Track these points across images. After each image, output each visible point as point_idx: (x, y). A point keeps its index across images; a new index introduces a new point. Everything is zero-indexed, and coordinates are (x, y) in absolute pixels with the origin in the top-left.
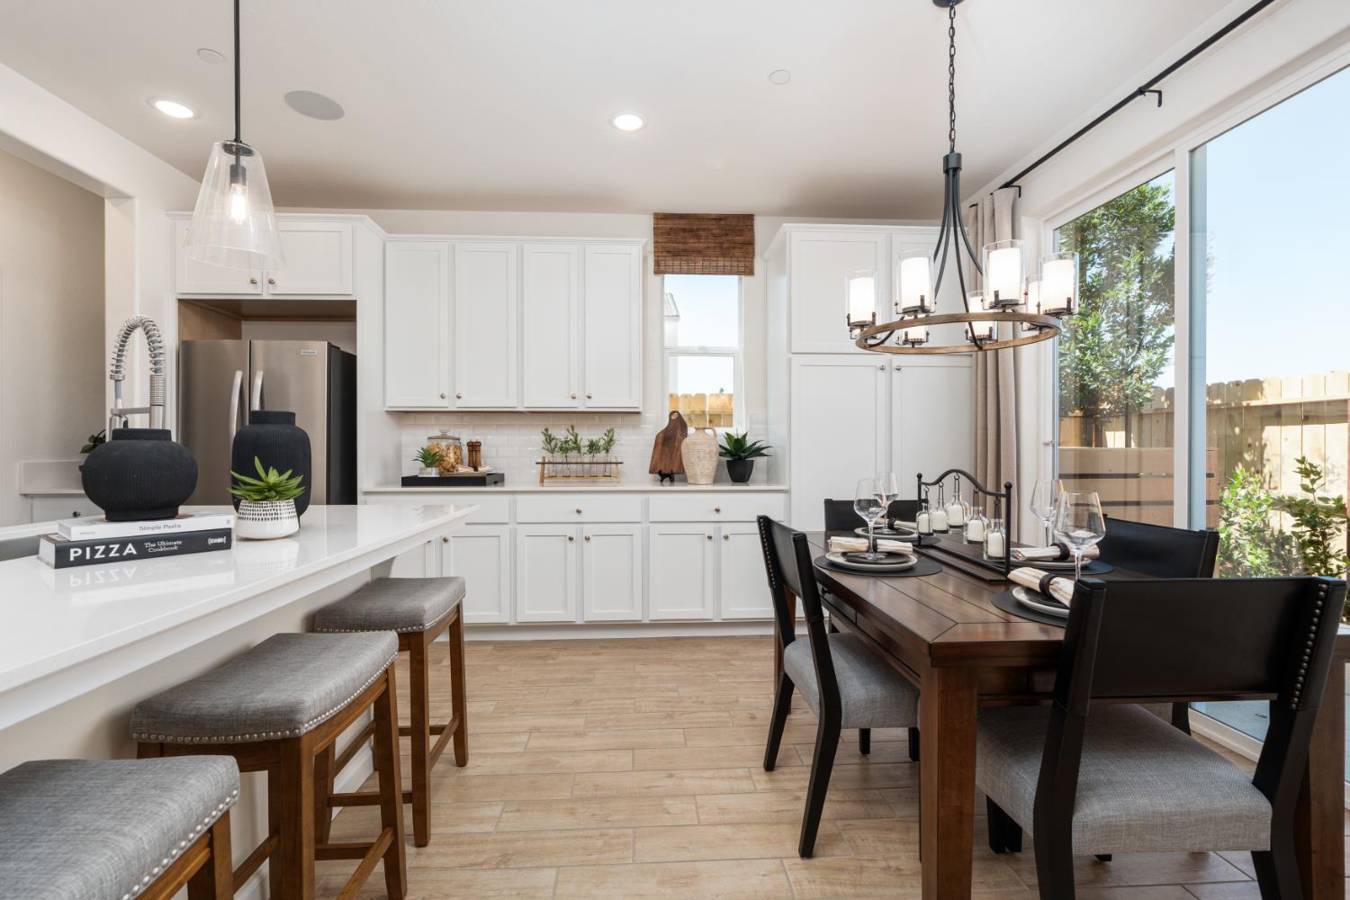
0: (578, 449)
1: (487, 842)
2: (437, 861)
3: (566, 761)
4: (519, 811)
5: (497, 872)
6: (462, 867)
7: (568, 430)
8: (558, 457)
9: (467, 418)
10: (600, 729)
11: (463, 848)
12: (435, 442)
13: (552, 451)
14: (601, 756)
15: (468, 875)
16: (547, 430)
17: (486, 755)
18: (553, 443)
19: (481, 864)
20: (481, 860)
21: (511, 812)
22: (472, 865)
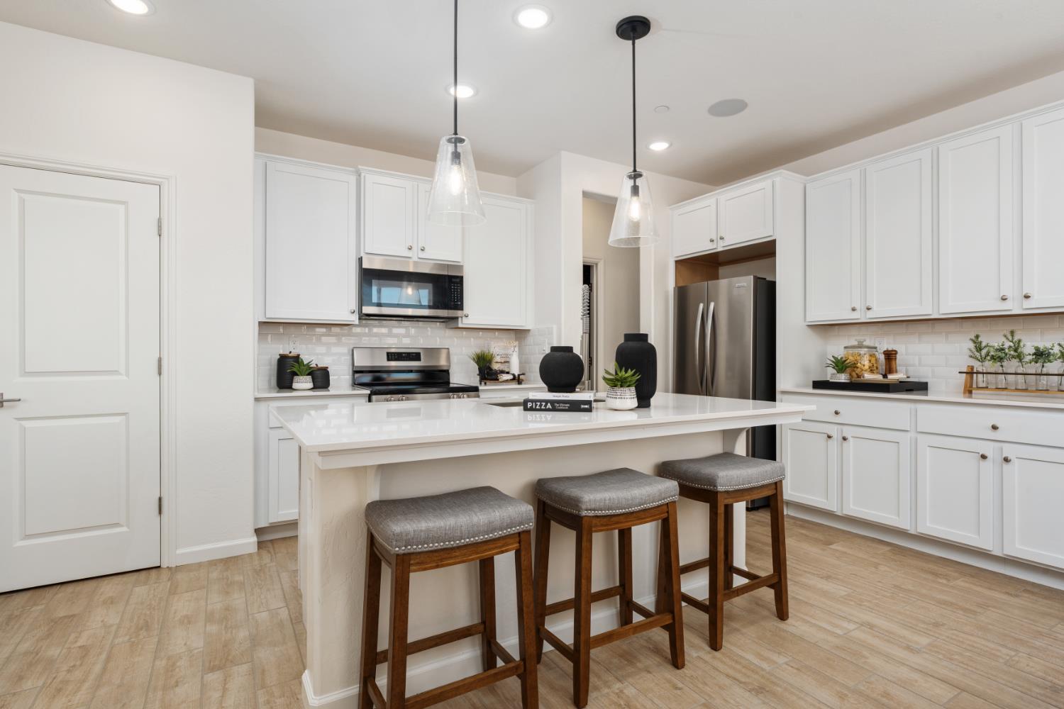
0: (1020, 357)
1: (757, 673)
2: (717, 664)
3: (875, 661)
4: (797, 669)
5: (748, 694)
6: (728, 676)
7: (1005, 336)
8: (989, 366)
9: (886, 328)
10: (941, 656)
11: (738, 667)
12: (851, 351)
13: (982, 360)
14: (915, 676)
15: (727, 682)
16: (977, 337)
17: (808, 622)
18: (984, 352)
19: (741, 682)
20: (743, 680)
21: (792, 667)
22: (735, 679)
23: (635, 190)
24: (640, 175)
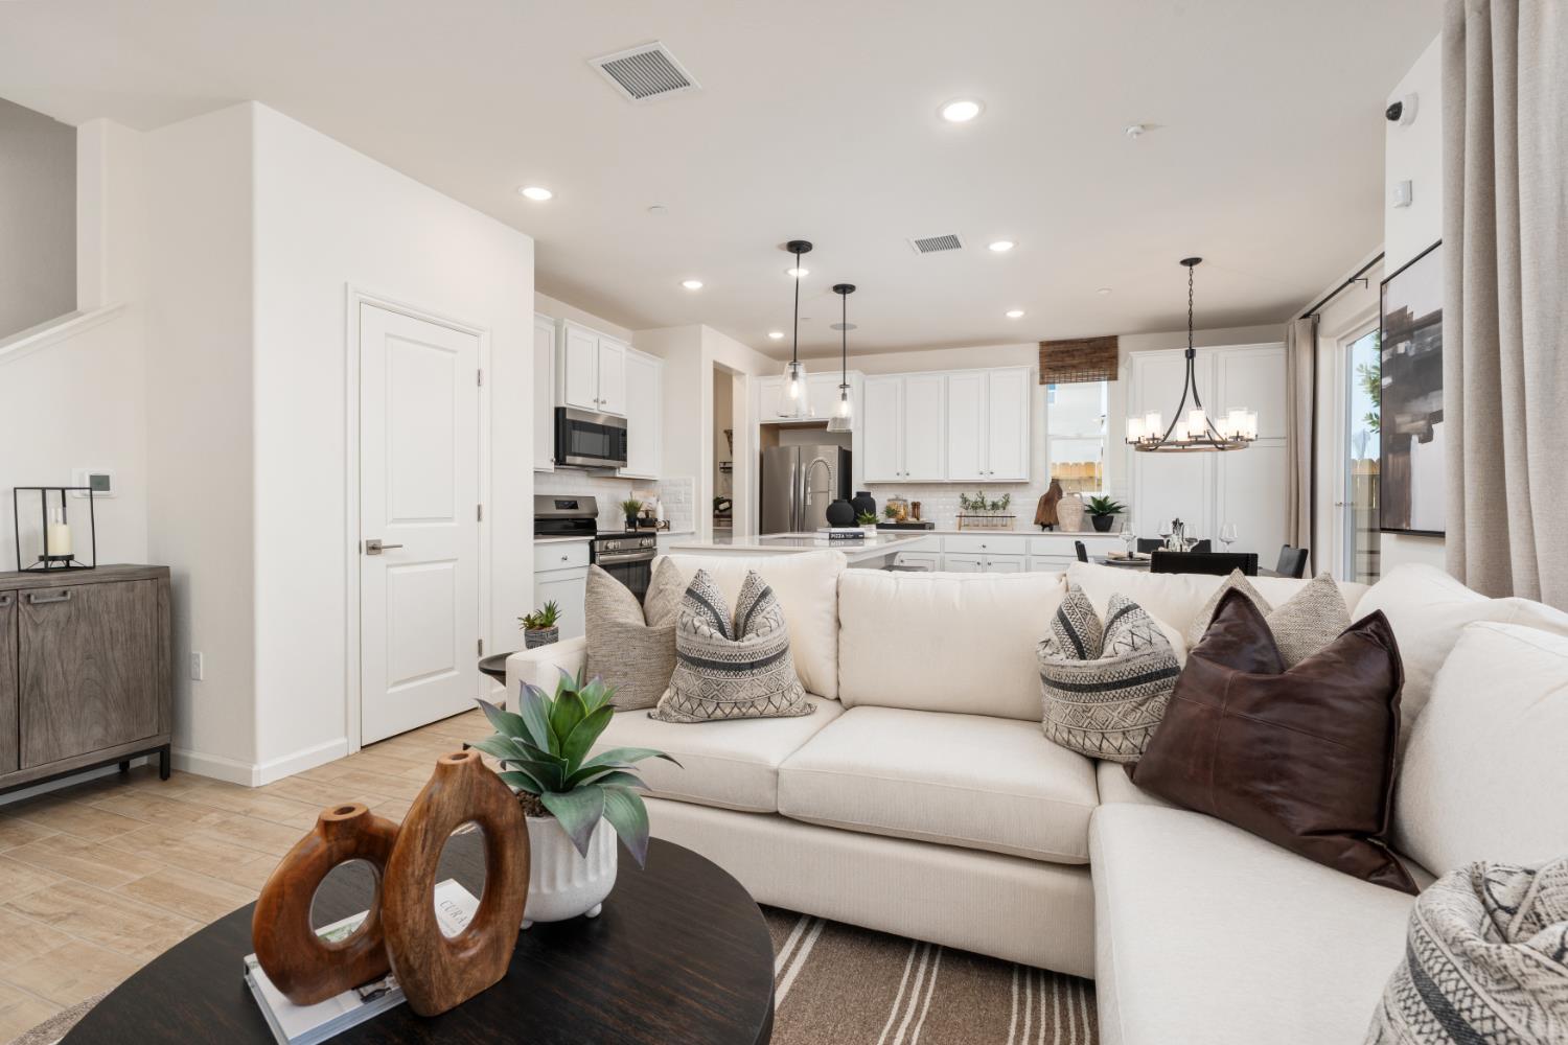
0: (984, 507)
7: (977, 495)
8: (971, 512)
12: (893, 502)
13: (967, 508)
16: (963, 495)
18: (967, 503)
23: (844, 396)
24: (848, 386)
